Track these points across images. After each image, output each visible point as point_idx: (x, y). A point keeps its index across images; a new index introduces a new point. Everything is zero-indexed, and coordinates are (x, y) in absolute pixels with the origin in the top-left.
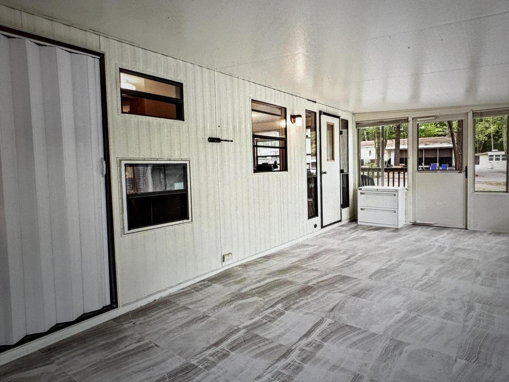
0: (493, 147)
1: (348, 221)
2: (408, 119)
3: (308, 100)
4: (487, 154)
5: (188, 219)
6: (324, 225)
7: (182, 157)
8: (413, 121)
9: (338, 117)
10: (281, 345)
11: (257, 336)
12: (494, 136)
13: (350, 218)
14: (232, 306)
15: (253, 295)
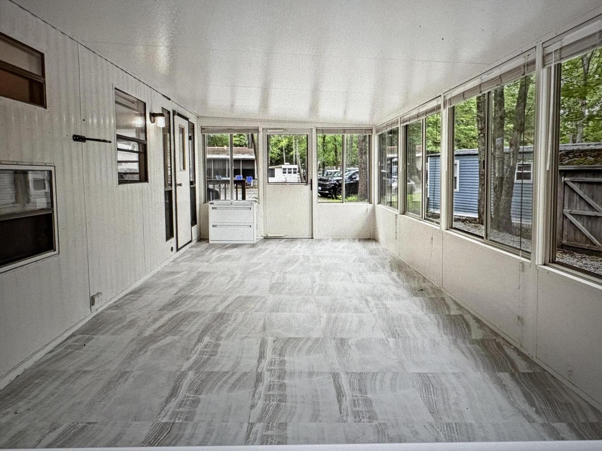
0: (285, 160)
1: (197, 240)
2: (258, 129)
3: (163, 95)
4: (281, 167)
5: (55, 250)
6: (179, 248)
7: (46, 161)
8: (263, 132)
9: (187, 119)
10: (245, 374)
11: (212, 372)
12: (285, 149)
13: (198, 238)
14: (148, 353)
15: (165, 335)
